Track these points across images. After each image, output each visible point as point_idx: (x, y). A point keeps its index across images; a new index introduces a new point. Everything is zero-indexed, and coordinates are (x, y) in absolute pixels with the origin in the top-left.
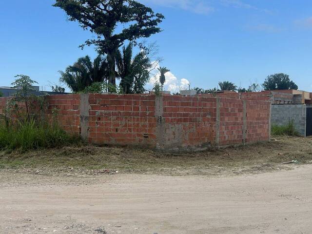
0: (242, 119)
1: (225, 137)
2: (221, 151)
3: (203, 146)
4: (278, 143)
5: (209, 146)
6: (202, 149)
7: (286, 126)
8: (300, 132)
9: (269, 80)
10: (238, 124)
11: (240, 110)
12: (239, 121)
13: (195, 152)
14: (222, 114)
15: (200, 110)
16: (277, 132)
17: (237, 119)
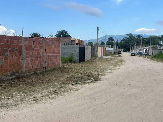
0: (43, 53)
1: (30, 67)
2: (27, 78)
3: (11, 75)
4: (65, 68)
5: (17, 74)
6: (11, 78)
7: (69, 57)
8: (77, 60)
9: (58, 33)
10: (40, 57)
11: (41, 47)
12: (41, 54)
13: (4, 81)
14: (27, 50)
15: (8, 46)
16: (65, 61)
17: (39, 53)
